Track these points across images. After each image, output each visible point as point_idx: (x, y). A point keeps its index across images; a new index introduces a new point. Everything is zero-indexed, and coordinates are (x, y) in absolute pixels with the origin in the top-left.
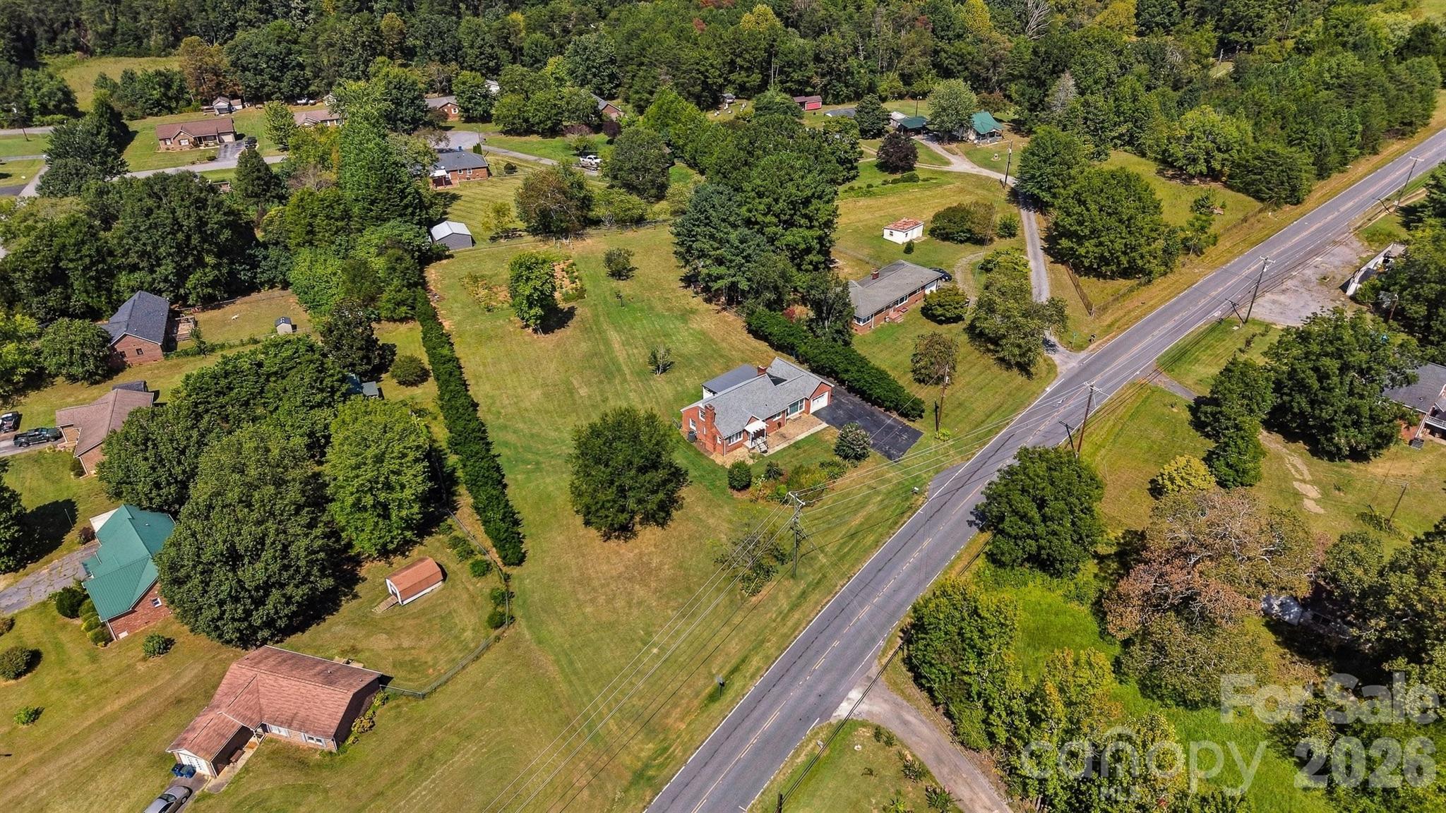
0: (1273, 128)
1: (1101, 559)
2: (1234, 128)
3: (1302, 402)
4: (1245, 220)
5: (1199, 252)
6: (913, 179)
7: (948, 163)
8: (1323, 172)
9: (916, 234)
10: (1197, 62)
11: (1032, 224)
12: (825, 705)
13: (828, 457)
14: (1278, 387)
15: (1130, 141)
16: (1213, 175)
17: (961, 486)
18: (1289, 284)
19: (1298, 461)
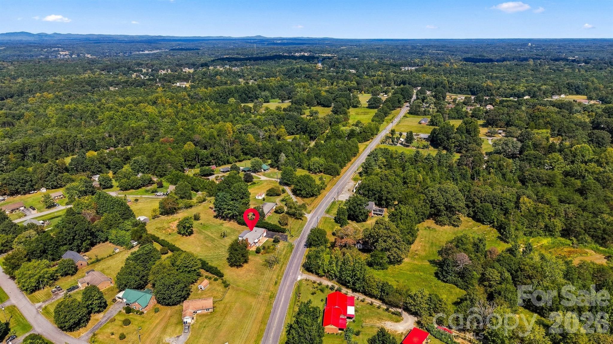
0: (329, 159)
1: (329, 248)
2: (322, 161)
3: (352, 212)
4: (330, 180)
5: (324, 189)
6: (255, 183)
7: (260, 178)
8: (342, 167)
9: (263, 196)
10: (307, 144)
11: (288, 189)
12: (295, 279)
13: (272, 244)
14: (348, 211)
15: (300, 166)
16: (321, 172)
17: (300, 242)
18: (343, 192)
19: (354, 224)
